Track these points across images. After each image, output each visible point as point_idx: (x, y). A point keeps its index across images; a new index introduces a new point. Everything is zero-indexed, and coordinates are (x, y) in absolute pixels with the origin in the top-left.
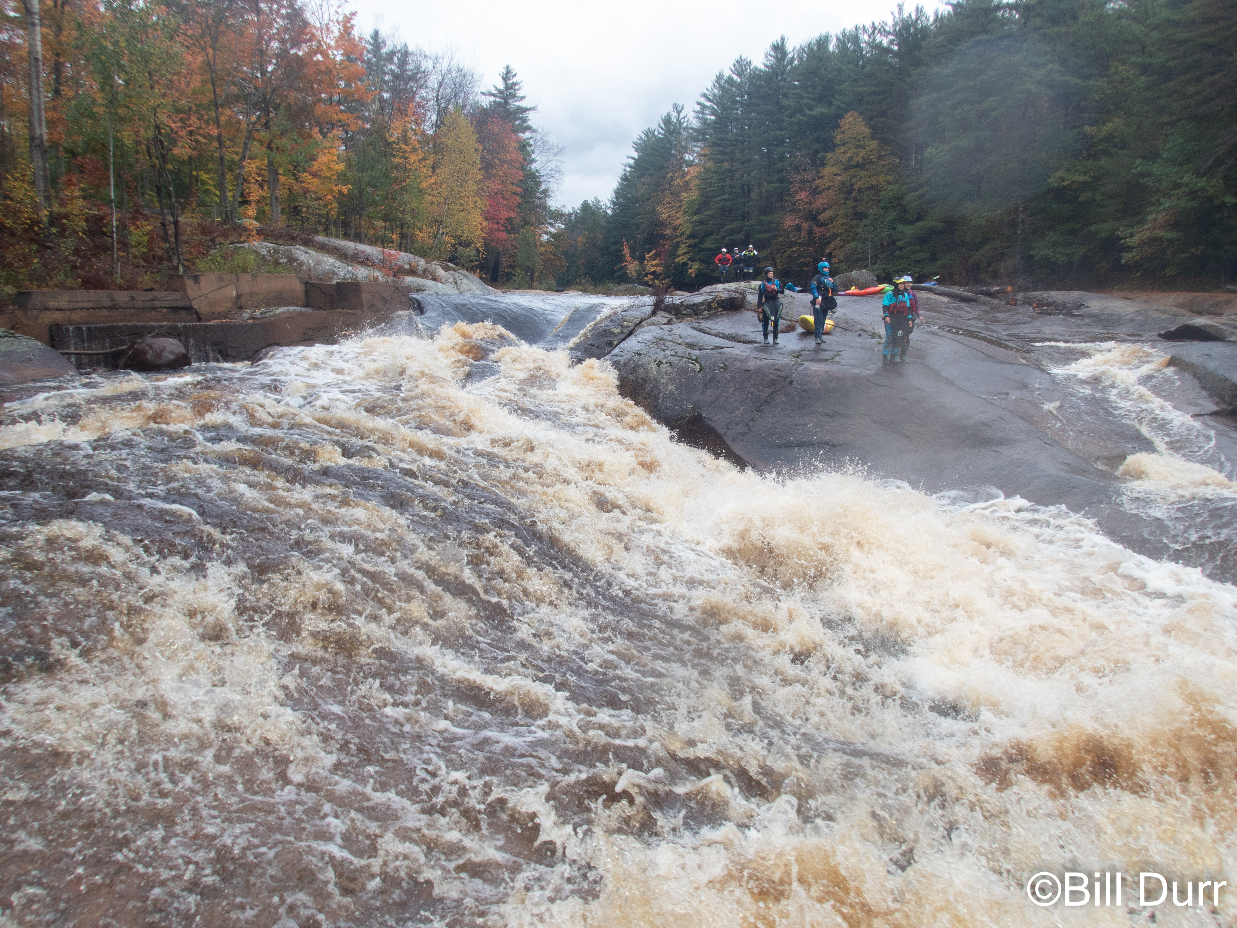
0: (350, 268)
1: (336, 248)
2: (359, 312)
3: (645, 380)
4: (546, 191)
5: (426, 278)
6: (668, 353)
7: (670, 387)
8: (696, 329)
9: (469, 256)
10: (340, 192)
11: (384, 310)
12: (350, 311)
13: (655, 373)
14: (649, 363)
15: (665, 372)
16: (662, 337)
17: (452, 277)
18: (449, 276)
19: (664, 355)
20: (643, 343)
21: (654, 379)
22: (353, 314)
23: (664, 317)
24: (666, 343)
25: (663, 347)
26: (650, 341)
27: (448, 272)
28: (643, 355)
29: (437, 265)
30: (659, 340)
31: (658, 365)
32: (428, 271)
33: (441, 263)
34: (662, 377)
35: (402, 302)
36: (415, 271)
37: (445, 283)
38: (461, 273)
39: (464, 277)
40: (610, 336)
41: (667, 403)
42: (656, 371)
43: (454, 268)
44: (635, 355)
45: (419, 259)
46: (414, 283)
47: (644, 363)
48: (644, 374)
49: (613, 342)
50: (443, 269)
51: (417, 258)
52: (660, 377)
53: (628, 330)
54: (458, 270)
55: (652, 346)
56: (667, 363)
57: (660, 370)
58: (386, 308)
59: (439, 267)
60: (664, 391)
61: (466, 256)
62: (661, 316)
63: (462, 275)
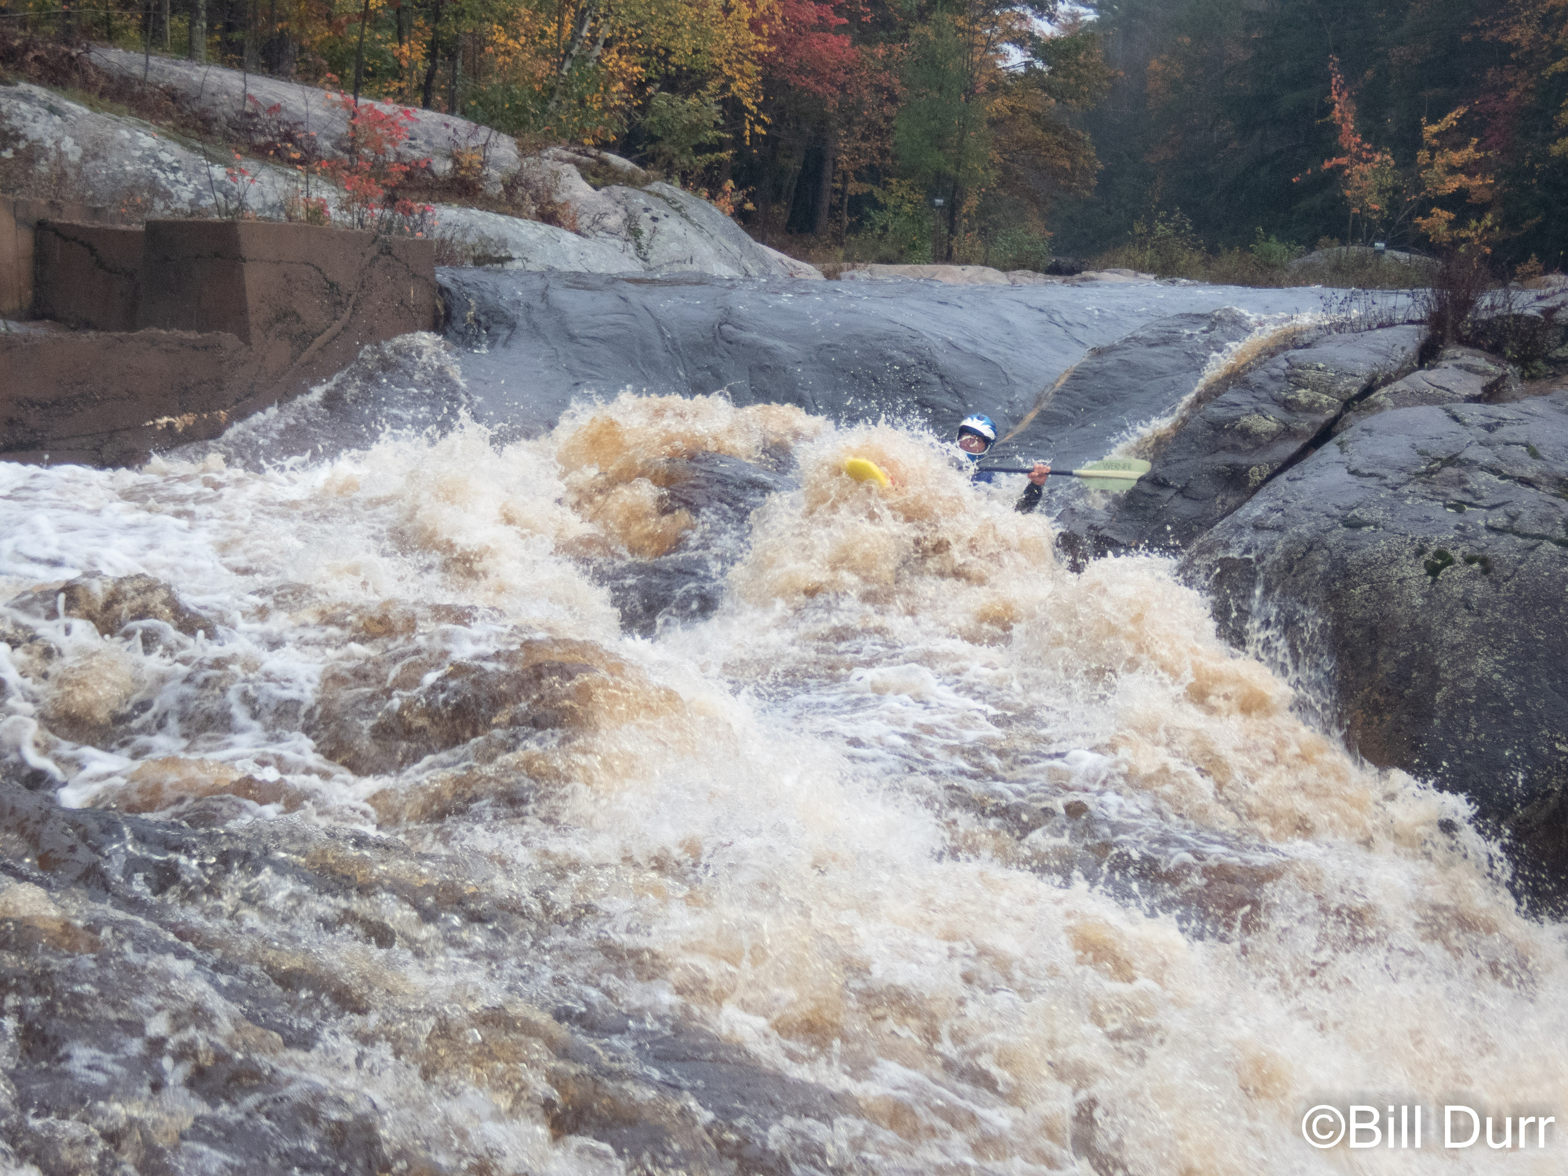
1: (172, 94)
5: (517, 211)
6: (1478, 517)
7: (1483, 664)
11: (329, 333)
12: (192, 335)
13: (1419, 601)
14: (1392, 561)
15: (1462, 600)
16: (1455, 451)
17: (620, 210)
18: (608, 205)
19: (1457, 527)
20: (1371, 475)
21: (1414, 628)
22: (206, 348)
23: (1469, 369)
24: (1469, 477)
25: (1456, 495)
26: (1402, 469)
27: (604, 190)
28: (1367, 524)
29: (560, 159)
30: (1438, 464)
31: (1433, 570)
32: (527, 185)
33: (579, 153)
34: (1449, 619)
35: (401, 303)
36: (473, 184)
37: (588, 232)
38: (658, 195)
39: (669, 211)
40: (1235, 449)
41: (1466, 730)
42: (1424, 596)
43: (633, 171)
44: (1335, 527)
45: (492, 140)
46: (465, 231)
47: (1370, 559)
48: (1370, 606)
49: (1247, 471)
50: (584, 177)
51: (484, 132)
52: (1437, 618)
53: (1313, 424)
54: (647, 181)
55: (1410, 487)
56: (1470, 561)
57: (1438, 591)
58: (337, 325)
59: (571, 168)
60: (1454, 681)
61: (683, 129)
62: (1459, 367)
63: (660, 200)
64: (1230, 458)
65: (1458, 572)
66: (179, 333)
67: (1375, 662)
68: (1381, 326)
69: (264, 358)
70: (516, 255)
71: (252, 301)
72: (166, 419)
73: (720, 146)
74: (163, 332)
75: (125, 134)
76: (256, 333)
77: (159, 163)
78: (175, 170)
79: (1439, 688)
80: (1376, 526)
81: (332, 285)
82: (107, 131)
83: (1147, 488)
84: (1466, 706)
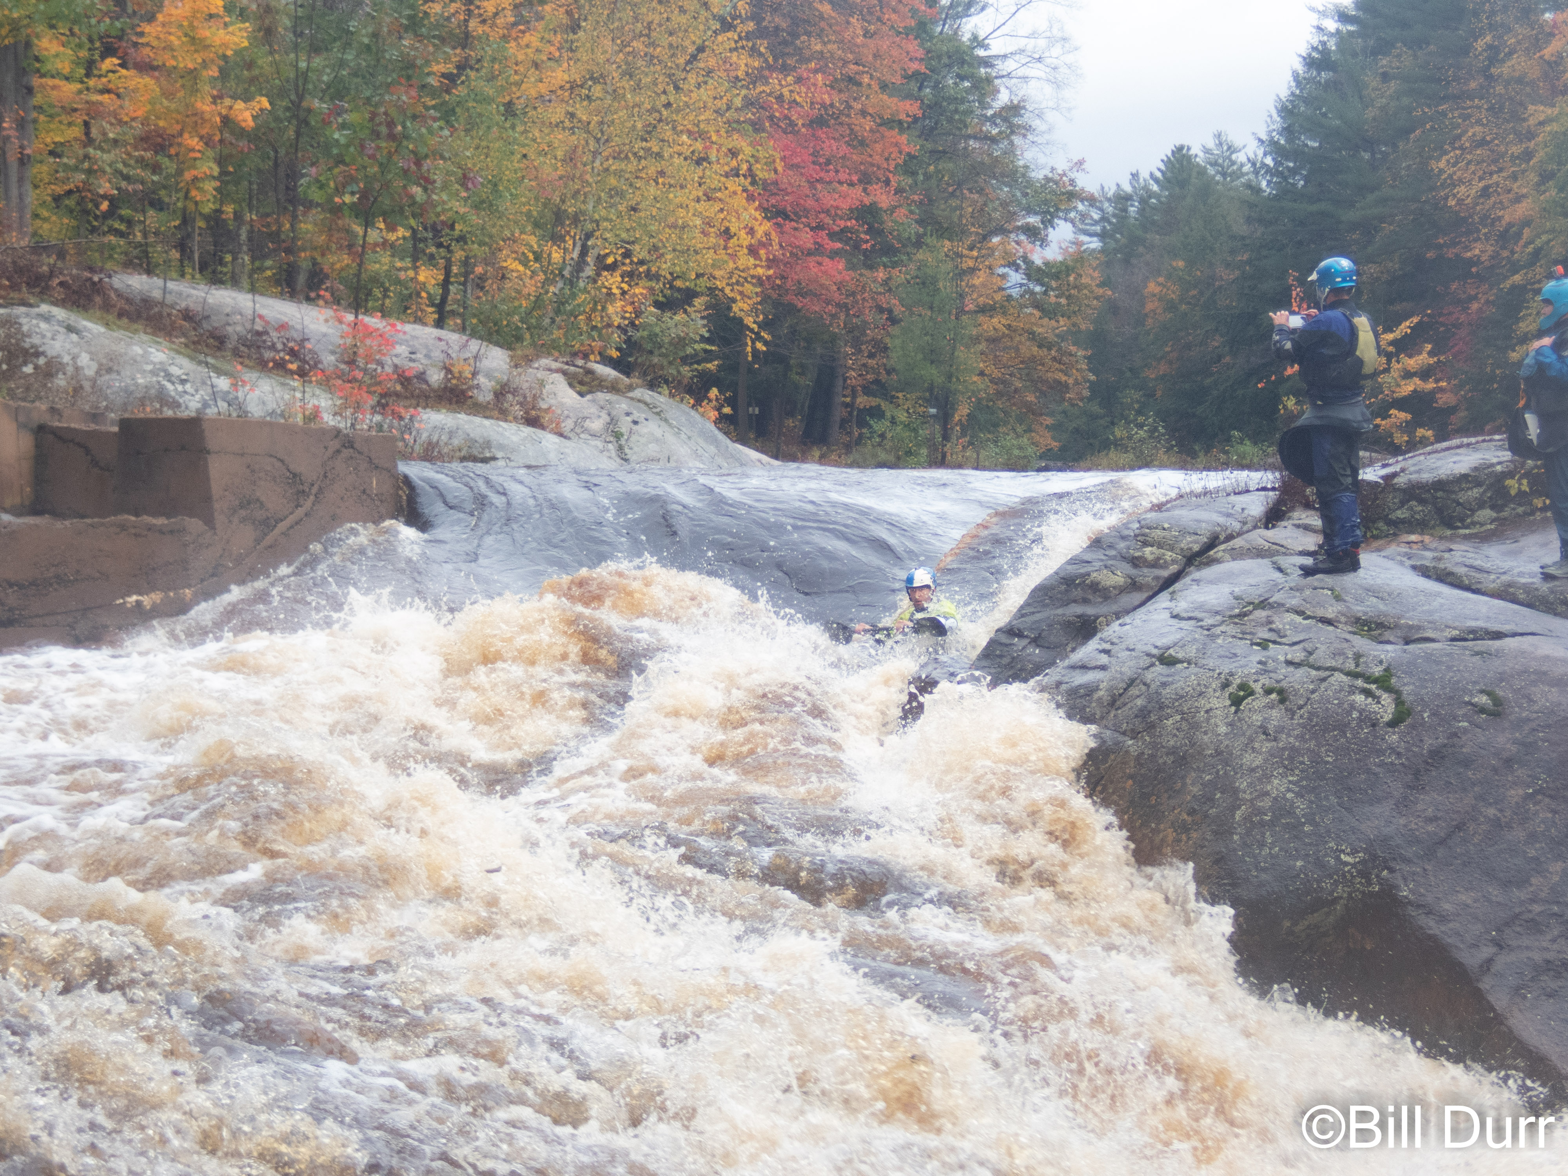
0: (223, 383)
1: (187, 315)
2: (194, 525)
3: (1182, 760)
4: (1014, 109)
5: (503, 414)
6: (1279, 653)
7: (1278, 785)
8: (1424, 572)
9: (681, 342)
10: (226, 120)
11: (291, 519)
12: (160, 521)
13: (1223, 729)
14: (1201, 694)
15: (1260, 727)
16: (1267, 596)
17: (604, 414)
18: (593, 410)
19: (1260, 662)
20: (1190, 618)
21: (1218, 753)
22: (172, 532)
23: (1307, 528)
24: (1276, 618)
25: (1263, 634)
26: (1217, 613)
27: (589, 397)
28: (1181, 662)
29: (550, 370)
30: (1250, 608)
31: (1237, 701)
32: (515, 392)
33: (567, 363)
34: (1249, 745)
35: (364, 492)
36: (463, 392)
37: (571, 435)
38: (639, 401)
39: (650, 415)
40: (1085, 601)
41: (1262, 845)
42: (1231, 724)
43: (616, 380)
44: (1152, 665)
45: (482, 351)
46: (451, 434)
47: (1181, 692)
48: (1181, 735)
49: (1095, 621)
50: (571, 385)
51: (475, 345)
52: (1238, 744)
53: (1157, 578)
54: (631, 388)
55: (1223, 628)
56: (1268, 692)
57: (1240, 720)
58: (300, 512)
59: (559, 378)
60: (1251, 801)
61: (671, 343)
62: (1298, 526)
63: (642, 405)
64: (1079, 609)
65: (1258, 702)
66: (147, 519)
67: (1184, 784)
68: (1239, 493)
69: (228, 542)
70: (499, 455)
71: (216, 489)
72: (134, 598)
73: (709, 356)
74: (133, 518)
75: (137, 350)
76: (220, 519)
77: (168, 376)
78: (183, 382)
79: (1239, 807)
80: (1189, 663)
81: (295, 475)
82: (121, 348)
83: (1004, 639)
84: (1262, 824)
